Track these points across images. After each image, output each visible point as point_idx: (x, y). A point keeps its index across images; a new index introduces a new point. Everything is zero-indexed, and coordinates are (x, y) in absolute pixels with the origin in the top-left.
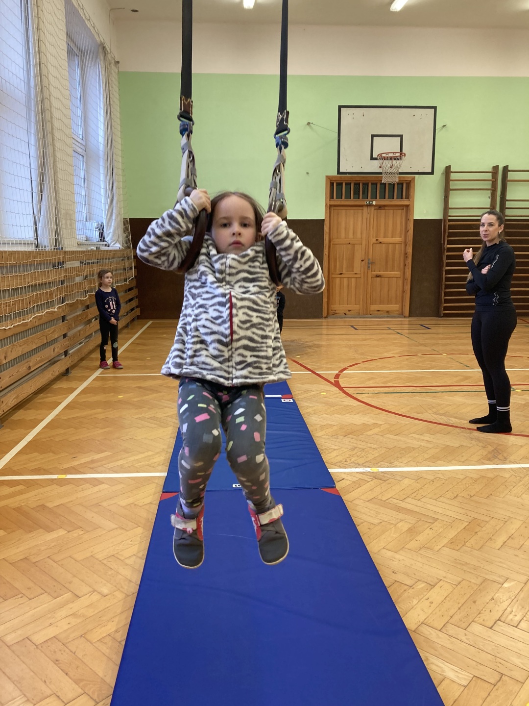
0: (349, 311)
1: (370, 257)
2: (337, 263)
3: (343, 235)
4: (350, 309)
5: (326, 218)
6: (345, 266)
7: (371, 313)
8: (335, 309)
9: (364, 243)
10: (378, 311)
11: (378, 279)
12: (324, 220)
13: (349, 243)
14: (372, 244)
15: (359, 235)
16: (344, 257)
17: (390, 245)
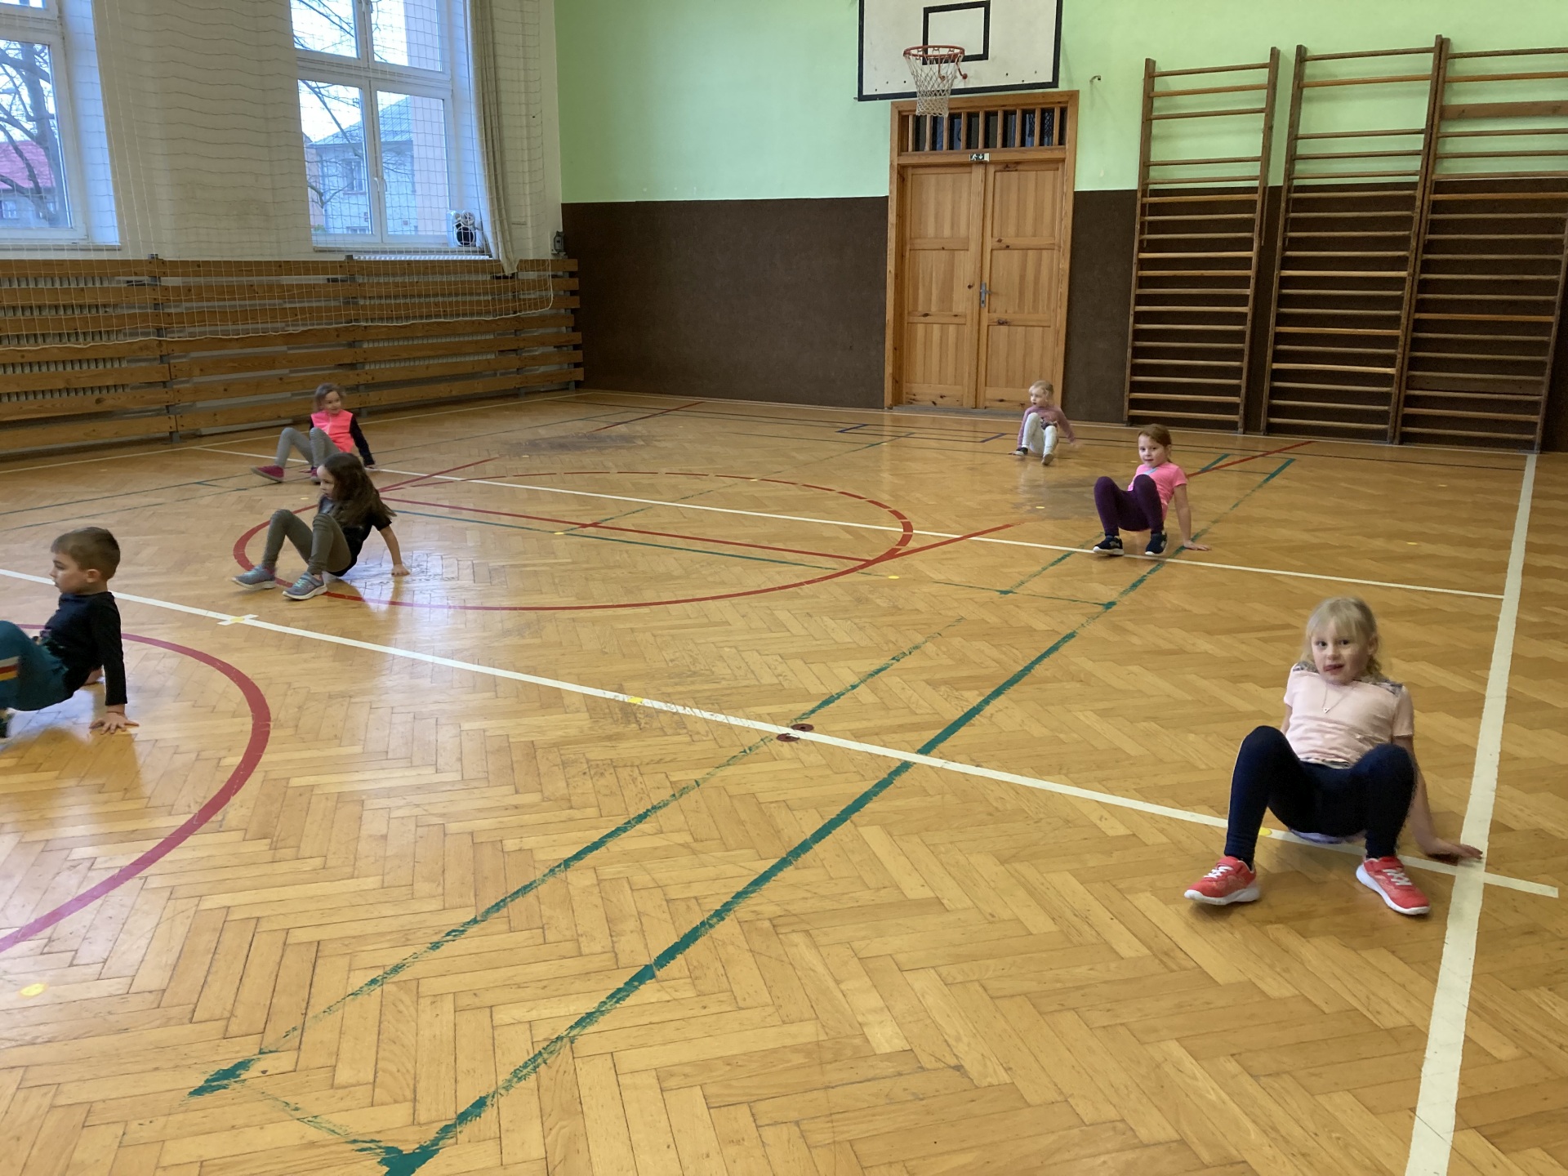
0: (942, 397)
1: (986, 280)
2: (920, 291)
3: (931, 231)
4: (944, 393)
5: (891, 192)
6: (934, 298)
7: (987, 404)
8: (914, 391)
9: (974, 247)
10: (1002, 401)
11: (1004, 328)
12: (887, 197)
13: (943, 249)
14: (989, 250)
15: (963, 231)
16: (934, 279)
17: (1030, 253)
